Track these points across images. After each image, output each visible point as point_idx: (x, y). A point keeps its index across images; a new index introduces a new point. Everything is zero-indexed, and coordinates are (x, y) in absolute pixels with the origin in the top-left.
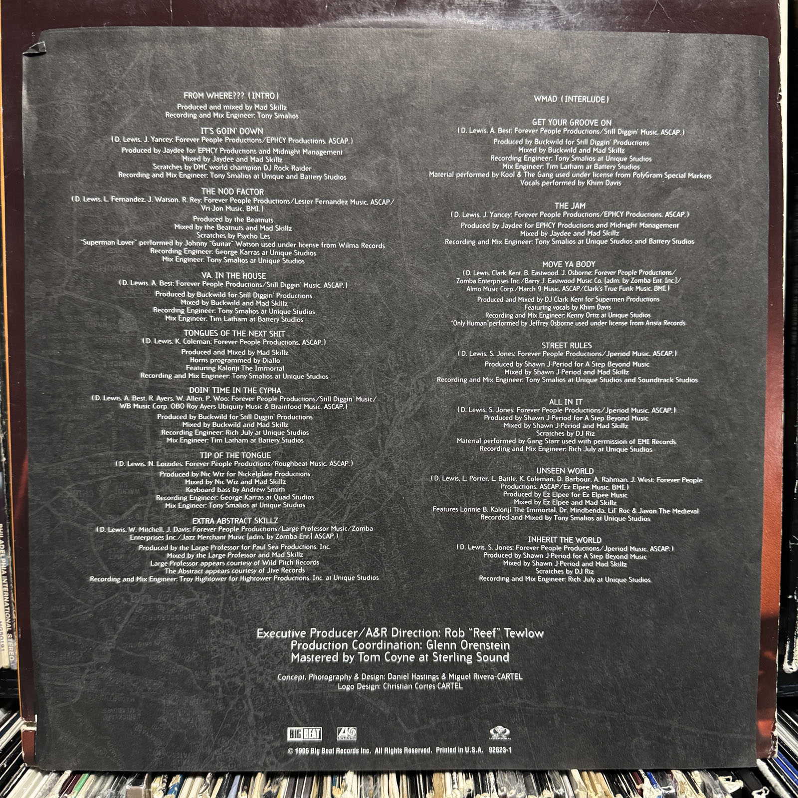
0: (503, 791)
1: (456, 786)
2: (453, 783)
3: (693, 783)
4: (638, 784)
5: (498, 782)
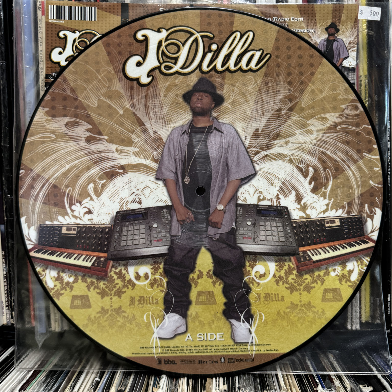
0: (242, 390)
1: (217, 388)
2: (216, 386)
3: (345, 388)
4: (315, 388)
5: (240, 385)
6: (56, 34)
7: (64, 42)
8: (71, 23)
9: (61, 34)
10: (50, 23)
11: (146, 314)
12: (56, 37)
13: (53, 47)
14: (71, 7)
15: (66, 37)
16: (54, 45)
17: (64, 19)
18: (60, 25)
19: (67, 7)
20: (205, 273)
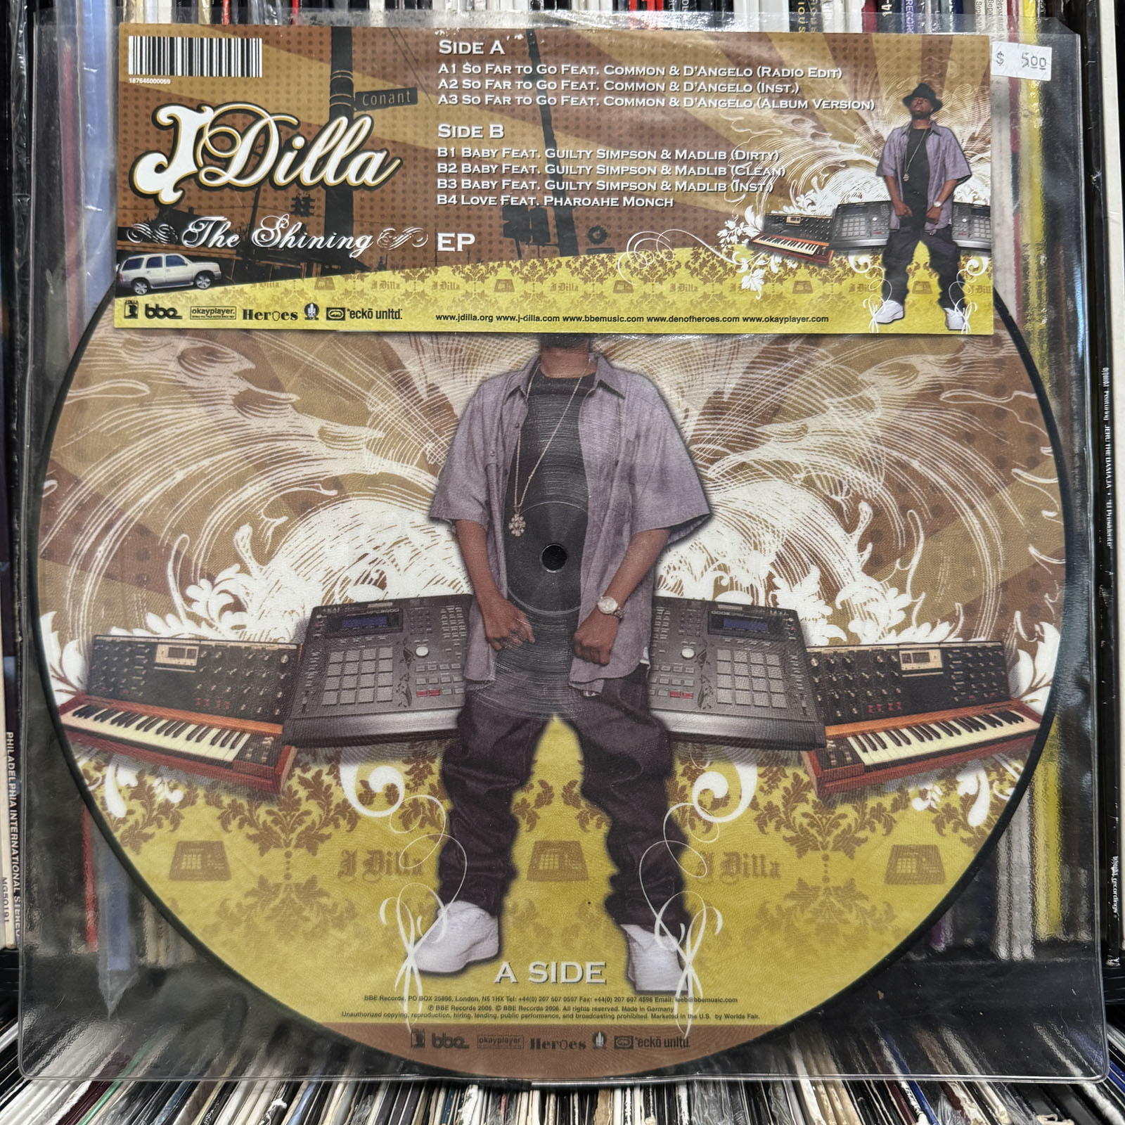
2: (625, 1122)
5: (693, 1119)
6: (147, 116)
7: (171, 138)
8: (191, 84)
9: (163, 116)
10: (132, 85)
11: (386, 902)
12: (148, 124)
13: (139, 153)
14: (191, 40)
15: (175, 124)
16: (143, 146)
17: (172, 72)
18: (159, 91)
19: (179, 39)
20: (558, 790)
